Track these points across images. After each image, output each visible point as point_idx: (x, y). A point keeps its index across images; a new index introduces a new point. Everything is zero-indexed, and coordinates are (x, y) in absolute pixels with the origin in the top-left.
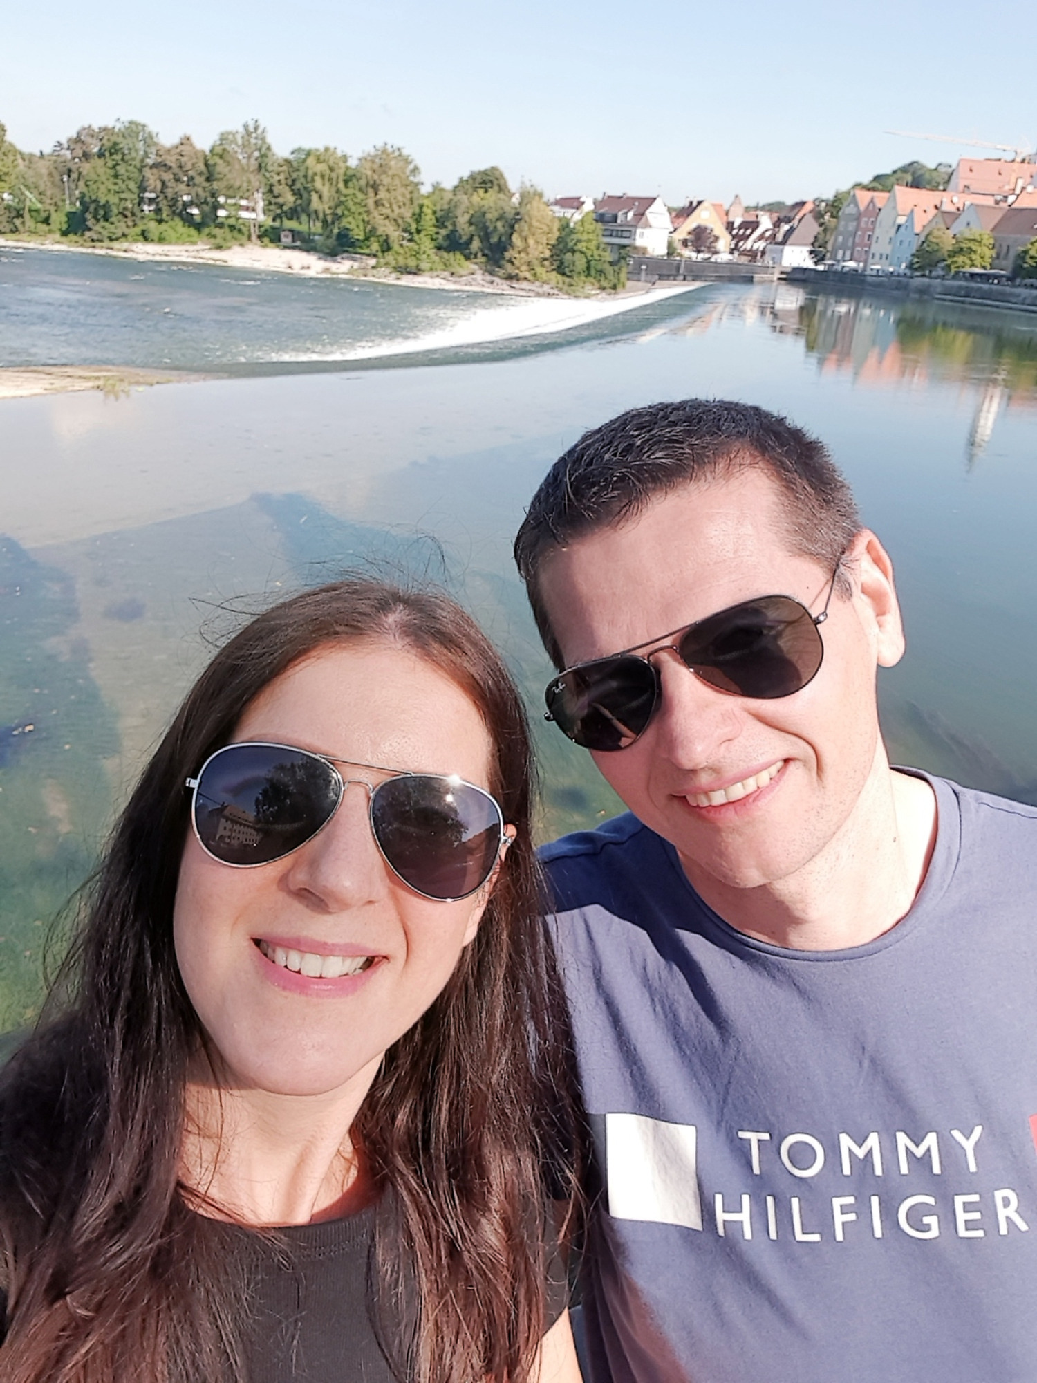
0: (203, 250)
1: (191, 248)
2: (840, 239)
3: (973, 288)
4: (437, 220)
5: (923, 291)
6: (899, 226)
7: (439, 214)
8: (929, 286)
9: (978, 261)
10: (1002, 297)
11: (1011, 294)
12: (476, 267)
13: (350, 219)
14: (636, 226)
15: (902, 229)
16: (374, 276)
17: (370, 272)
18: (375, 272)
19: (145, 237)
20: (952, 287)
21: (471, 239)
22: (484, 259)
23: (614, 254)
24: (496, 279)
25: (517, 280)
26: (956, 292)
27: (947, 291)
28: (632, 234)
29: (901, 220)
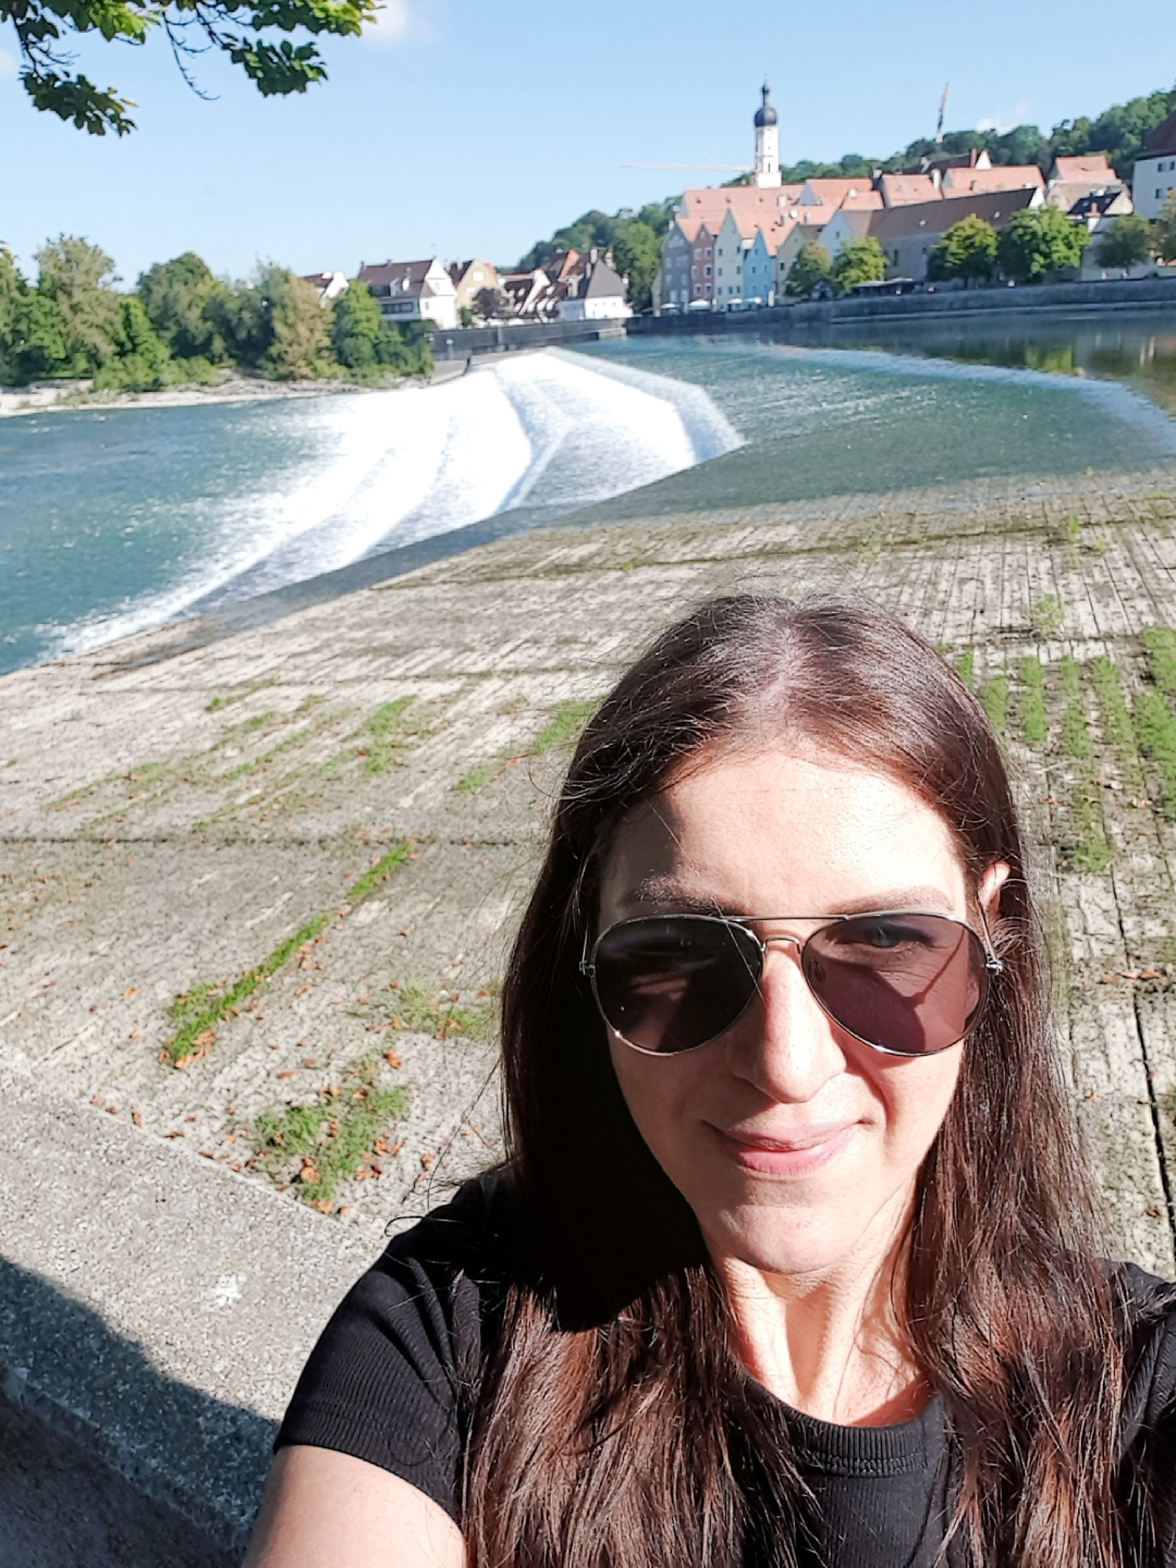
2: (669, 278)
3: (878, 304)
4: (152, 321)
5: (812, 318)
6: (747, 251)
7: (153, 313)
8: (819, 311)
9: (873, 273)
10: (922, 306)
11: (933, 301)
12: (227, 372)
13: (41, 334)
14: (418, 297)
15: (751, 255)
16: (96, 401)
17: (90, 397)
18: (96, 396)
20: (850, 306)
21: (209, 340)
22: (232, 362)
23: (403, 333)
24: (263, 382)
25: (294, 379)
26: (858, 311)
27: (844, 313)
28: (414, 306)
29: (747, 244)
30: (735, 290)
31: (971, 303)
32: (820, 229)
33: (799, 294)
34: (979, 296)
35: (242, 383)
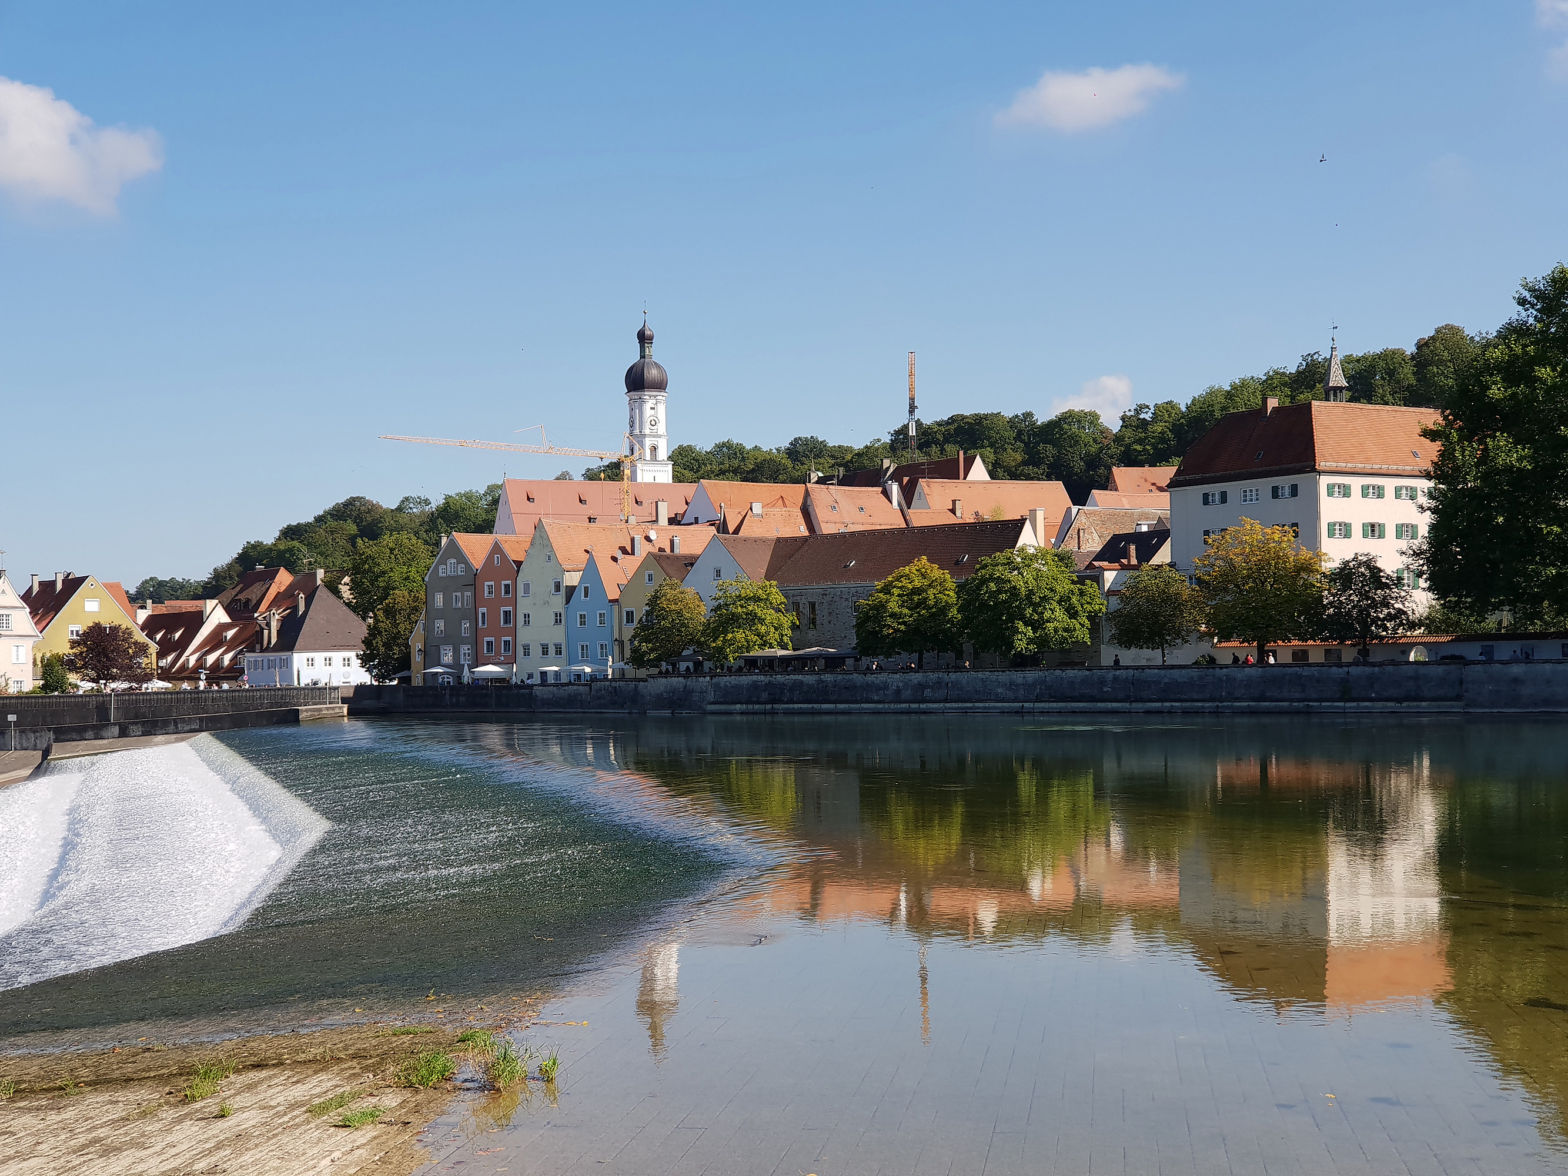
2: (440, 624)
3: (782, 686)
5: (676, 701)
6: (571, 590)
8: (688, 692)
9: (773, 636)
10: (852, 693)
11: (868, 687)
15: (579, 596)
20: (738, 687)
26: (752, 694)
27: (729, 696)
29: (572, 579)
30: (552, 650)
31: (928, 692)
32: (690, 562)
33: (655, 663)
34: (939, 683)
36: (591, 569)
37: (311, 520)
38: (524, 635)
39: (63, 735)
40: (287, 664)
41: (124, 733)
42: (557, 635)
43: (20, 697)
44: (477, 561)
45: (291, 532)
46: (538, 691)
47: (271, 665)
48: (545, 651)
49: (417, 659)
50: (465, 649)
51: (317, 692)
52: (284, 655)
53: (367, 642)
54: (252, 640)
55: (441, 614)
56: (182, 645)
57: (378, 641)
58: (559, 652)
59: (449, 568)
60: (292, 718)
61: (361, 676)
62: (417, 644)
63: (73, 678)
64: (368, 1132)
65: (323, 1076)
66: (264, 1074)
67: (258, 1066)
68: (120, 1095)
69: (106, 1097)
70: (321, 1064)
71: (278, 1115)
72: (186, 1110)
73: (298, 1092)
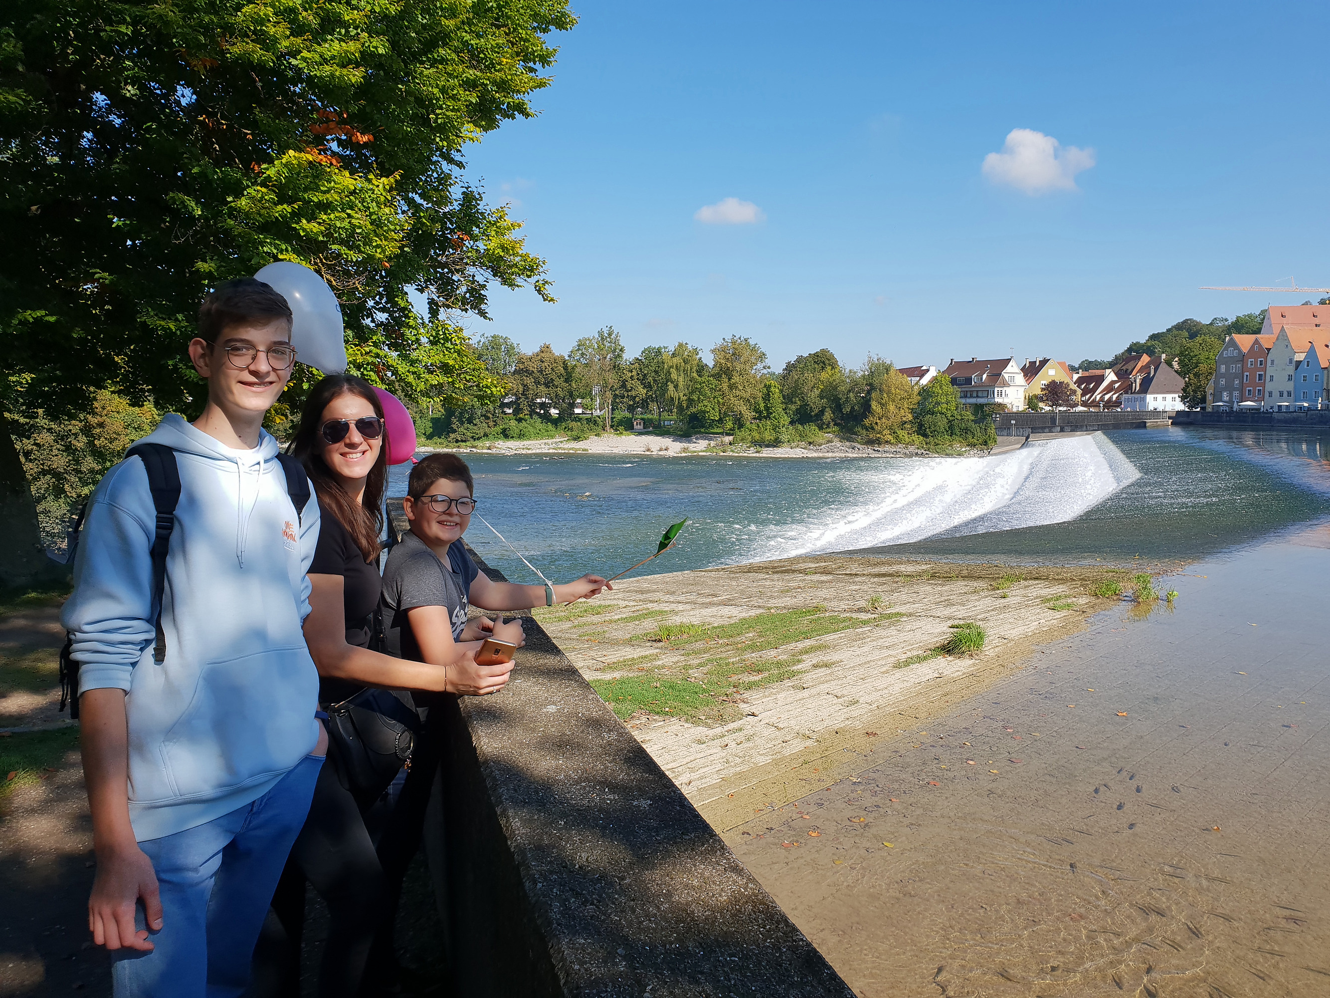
0: (561, 442)
1: (550, 441)
2: (1223, 381)
4: (784, 397)
6: (1299, 363)
7: (786, 392)
12: (831, 436)
13: (705, 402)
14: (994, 387)
15: (1304, 366)
16: (732, 451)
17: (729, 448)
18: (733, 447)
19: (506, 434)
21: (822, 412)
22: (836, 428)
23: (975, 414)
24: (856, 444)
25: (879, 444)
28: (989, 393)
29: (1300, 357)
30: (1285, 394)
35: (839, 444)
36: (1312, 352)
37: (1165, 331)
38: (1269, 386)
39: (1035, 430)
40: (1144, 399)
41: (1062, 430)
42: (1290, 386)
43: (1018, 413)
44: (1245, 349)
45: (1153, 337)
46: (1275, 415)
47: (1136, 400)
48: (1281, 394)
49: (1209, 398)
50: (1236, 393)
51: (1156, 413)
52: (1142, 396)
53: (1184, 390)
54: (1127, 389)
55: (1223, 376)
56: (1094, 391)
57: (1190, 389)
58: (1289, 394)
59: (1231, 352)
60: (1143, 425)
61: (1180, 406)
62: (1209, 390)
63: (1041, 405)
64: (1064, 613)
65: (1061, 586)
66: (1037, 582)
67: (1036, 579)
68: (971, 583)
69: (966, 583)
70: (1063, 581)
71: (1028, 601)
72: (993, 593)
73: (1045, 592)
